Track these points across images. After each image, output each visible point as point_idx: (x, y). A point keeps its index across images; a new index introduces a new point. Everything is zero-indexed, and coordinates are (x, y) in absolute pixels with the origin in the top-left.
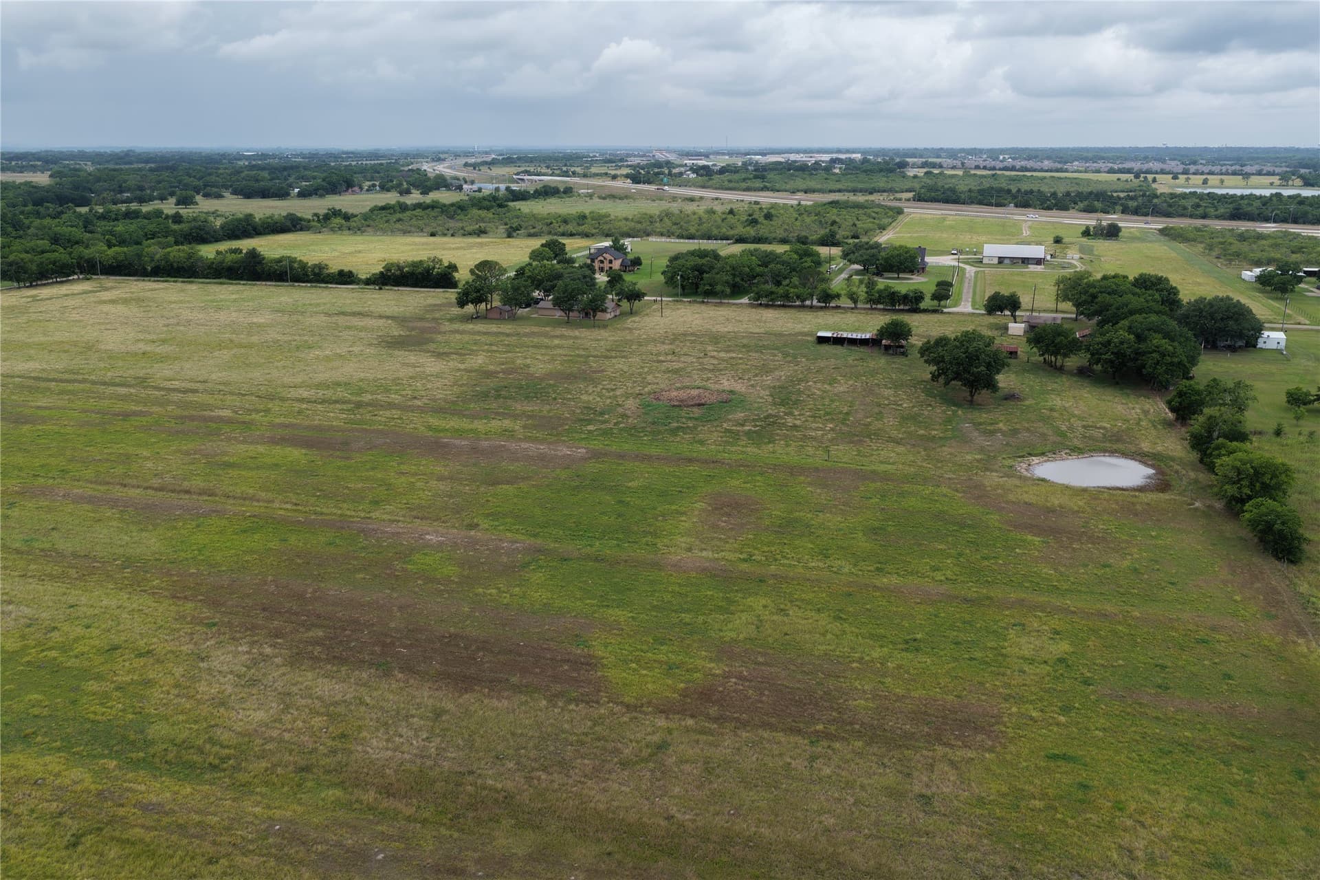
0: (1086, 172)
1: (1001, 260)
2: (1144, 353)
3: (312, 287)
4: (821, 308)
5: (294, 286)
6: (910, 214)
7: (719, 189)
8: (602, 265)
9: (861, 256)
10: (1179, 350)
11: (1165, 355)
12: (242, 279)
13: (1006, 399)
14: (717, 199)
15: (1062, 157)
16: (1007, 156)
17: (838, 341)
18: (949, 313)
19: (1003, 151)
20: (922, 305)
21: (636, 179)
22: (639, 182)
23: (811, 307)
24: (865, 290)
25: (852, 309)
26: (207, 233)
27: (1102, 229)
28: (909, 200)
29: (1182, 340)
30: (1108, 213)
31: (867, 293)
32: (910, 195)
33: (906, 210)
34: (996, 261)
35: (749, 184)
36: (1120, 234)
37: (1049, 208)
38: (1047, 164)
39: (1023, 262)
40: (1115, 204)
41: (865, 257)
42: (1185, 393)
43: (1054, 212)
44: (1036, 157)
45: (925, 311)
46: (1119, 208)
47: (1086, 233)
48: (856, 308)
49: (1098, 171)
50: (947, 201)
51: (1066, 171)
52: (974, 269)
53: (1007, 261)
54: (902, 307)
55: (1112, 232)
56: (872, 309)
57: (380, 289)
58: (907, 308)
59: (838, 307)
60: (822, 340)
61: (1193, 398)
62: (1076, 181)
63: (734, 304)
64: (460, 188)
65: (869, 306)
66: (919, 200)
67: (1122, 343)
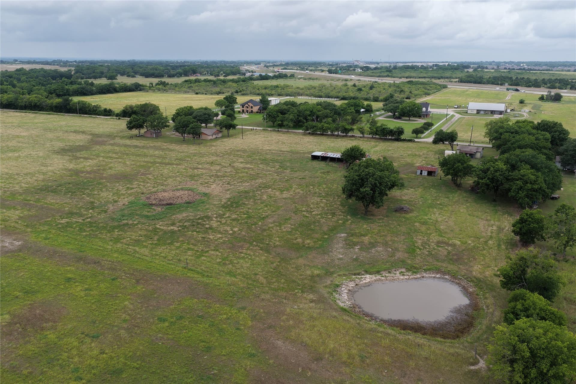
0: (562, 71)
1: (478, 111)
2: (513, 180)
3: (89, 117)
4: (343, 136)
5: (80, 116)
6: (450, 88)
7: (366, 76)
8: (247, 109)
9: (390, 107)
10: (541, 180)
11: (527, 183)
12: (61, 112)
13: (396, 211)
14: (359, 80)
15: (552, 65)
16: (524, 65)
17: (324, 159)
18: (418, 142)
19: (523, 63)
20: (403, 137)
21: (330, 72)
22: (331, 73)
23: (338, 136)
24: (369, 126)
25: (361, 137)
26: (87, 91)
27: (551, 96)
28: (456, 82)
29: (546, 171)
30: (562, 89)
31: (370, 128)
32: (457, 80)
33: (448, 86)
34: (475, 112)
35: (383, 74)
36: (562, 99)
37: (529, 86)
38: (544, 67)
39: (491, 113)
40: (568, 85)
41: (391, 108)
42: (526, 221)
43: (532, 88)
44: (539, 65)
45: (404, 140)
46: (569, 86)
47: (542, 98)
48: (364, 137)
49: (569, 71)
50: (475, 82)
51: (552, 71)
52: (460, 116)
53: (482, 112)
54: (390, 137)
55: (557, 98)
56: (373, 138)
57: (119, 119)
58: (393, 138)
59: (353, 136)
60: (315, 158)
61: (532, 226)
62: (553, 75)
63: (295, 133)
64: (244, 74)
65: (371, 136)
66: (461, 82)
67: (496, 171)
